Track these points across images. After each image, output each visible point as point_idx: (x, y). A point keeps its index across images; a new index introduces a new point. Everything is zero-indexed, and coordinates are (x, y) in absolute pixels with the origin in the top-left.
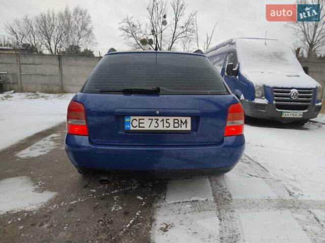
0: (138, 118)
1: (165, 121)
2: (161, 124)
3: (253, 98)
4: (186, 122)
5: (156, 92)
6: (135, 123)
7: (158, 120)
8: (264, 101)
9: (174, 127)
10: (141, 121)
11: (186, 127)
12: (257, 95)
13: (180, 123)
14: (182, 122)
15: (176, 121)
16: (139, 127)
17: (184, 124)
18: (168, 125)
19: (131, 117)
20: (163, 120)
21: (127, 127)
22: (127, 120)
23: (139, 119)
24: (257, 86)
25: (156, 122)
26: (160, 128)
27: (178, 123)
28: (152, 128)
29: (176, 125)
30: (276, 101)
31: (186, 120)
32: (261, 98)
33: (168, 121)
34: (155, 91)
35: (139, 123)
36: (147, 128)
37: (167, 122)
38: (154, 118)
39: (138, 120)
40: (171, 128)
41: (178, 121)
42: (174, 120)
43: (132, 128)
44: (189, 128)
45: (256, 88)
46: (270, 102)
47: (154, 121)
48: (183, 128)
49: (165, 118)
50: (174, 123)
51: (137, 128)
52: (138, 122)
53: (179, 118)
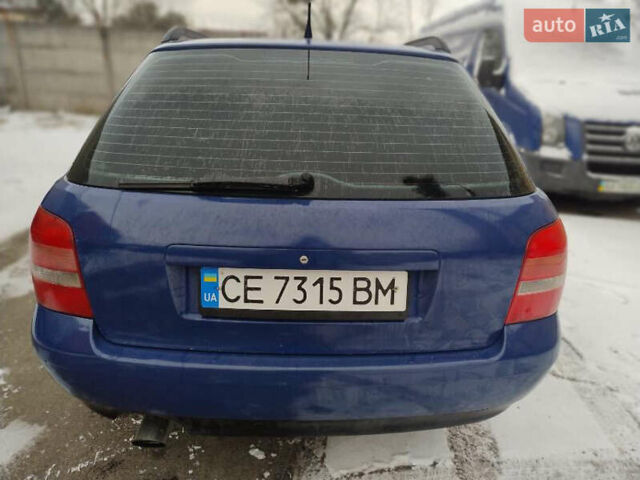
0: (241, 273)
1: (326, 285)
2: (313, 292)
3: (537, 144)
4: (392, 285)
5: (299, 190)
6: (234, 289)
7: (304, 279)
8: (562, 153)
9: (355, 302)
10: (251, 283)
11: (392, 303)
12: (546, 137)
13: (373, 289)
14: (379, 286)
15: (362, 284)
16: (246, 301)
17: (385, 293)
18: (335, 296)
19: (220, 270)
20: (320, 281)
21: (208, 299)
22: (208, 278)
23: (247, 278)
24: (548, 116)
25: (300, 288)
26: (312, 305)
27: (367, 289)
28: (287, 305)
29: (362, 296)
30: (591, 153)
31: (393, 281)
32: (554, 144)
33: (336, 284)
34: (298, 187)
35: (247, 289)
36: (269, 305)
37: (332, 288)
38: (291, 274)
39: (242, 280)
40: (346, 306)
41: (369, 283)
42: (356, 280)
43: (223, 304)
44: (400, 305)
45: (546, 121)
46: (576, 156)
47: (293, 284)
48: (384, 305)
49: (327, 275)
50: (356, 289)
51: (240, 305)
52: (241, 285)
53: (372, 275)
